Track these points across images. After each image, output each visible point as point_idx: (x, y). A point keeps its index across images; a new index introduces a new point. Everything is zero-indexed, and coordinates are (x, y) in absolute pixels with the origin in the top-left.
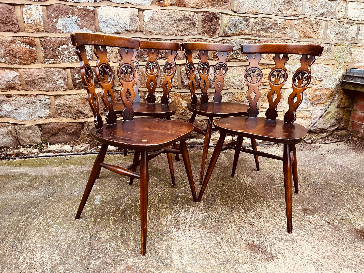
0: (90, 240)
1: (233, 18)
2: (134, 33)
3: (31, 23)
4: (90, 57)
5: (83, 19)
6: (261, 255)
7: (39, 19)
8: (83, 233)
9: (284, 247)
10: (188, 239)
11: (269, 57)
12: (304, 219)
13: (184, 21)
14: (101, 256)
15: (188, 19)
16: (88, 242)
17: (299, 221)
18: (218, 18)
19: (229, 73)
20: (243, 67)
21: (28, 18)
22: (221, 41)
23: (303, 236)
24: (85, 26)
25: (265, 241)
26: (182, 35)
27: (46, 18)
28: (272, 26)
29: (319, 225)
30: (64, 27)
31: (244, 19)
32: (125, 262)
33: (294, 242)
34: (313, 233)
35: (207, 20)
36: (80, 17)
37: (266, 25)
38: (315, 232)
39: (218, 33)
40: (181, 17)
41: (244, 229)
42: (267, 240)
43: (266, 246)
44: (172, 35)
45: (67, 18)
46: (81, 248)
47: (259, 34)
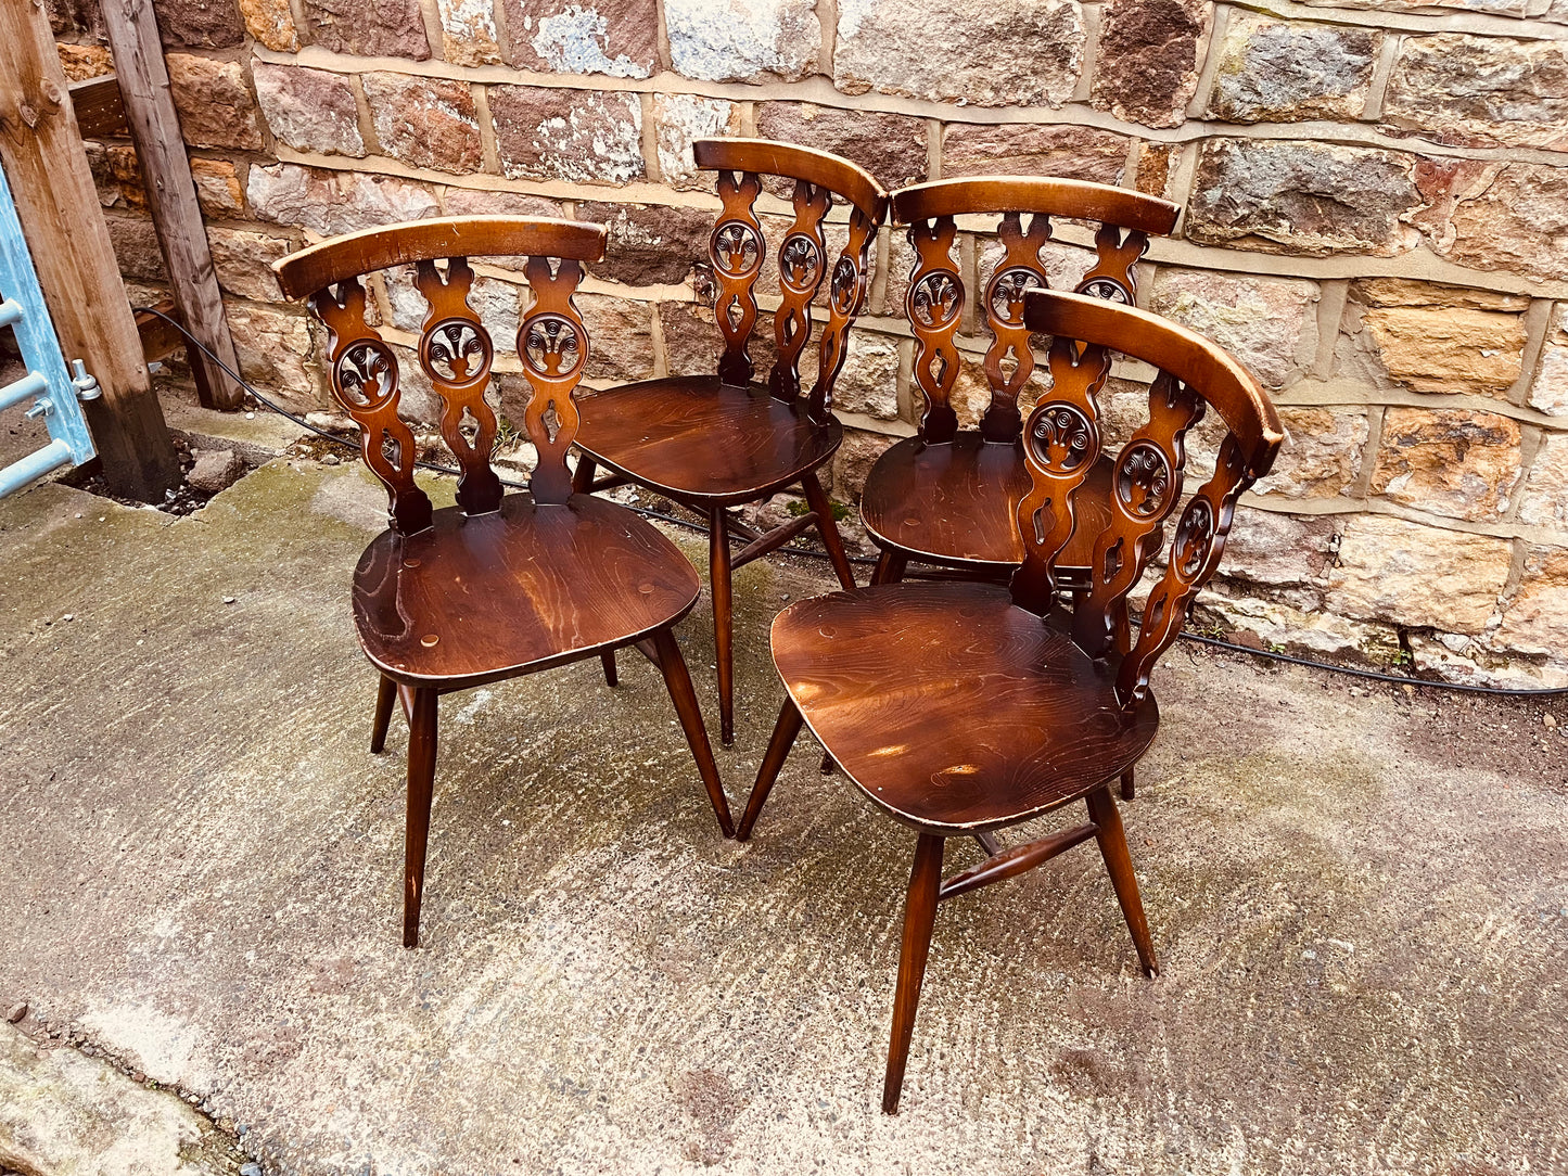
0: (341, 837)
1: (1279, 31)
2: (799, 81)
3: (461, 33)
4: (635, 168)
5: (617, 22)
6: (697, 1126)
7: (482, 18)
8: (348, 806)
9: (794, 1148)
10: (558, 959)
11: (1472, 252)
12: (1017, 1091)
13: (1015, 38)
14: (320, 897)
15: (1031, 33)
16: (333, 839)
17: (986, 1091)
18: (1190, 27)
19: (1214, 303)
20: (1297, 282)
21: (450, 14)
22: (1195, 145)
23: (920, 1149)
24: (623, 50)
25: (770, 1091)
26: (996, 106)
27: (501, 15)
28: (1526, 87)
29: (1040, 1146)
30: (557, 50)
31: (1343, 38)
32: (352, 943)
33: (852, 1151)
34: (972, 1162)
35: (1127, 39)
36: (606, 15)
37: (1481, 78)
38: (981, 1162)
39: (1182, 102)
40: (997, 19)
41: (756, 1013)
42: (777, 1093)
43: (746, 1111)
44: (952, 100)
45: (565, 16)
46: (304, 849)
47: (1430, 126)
